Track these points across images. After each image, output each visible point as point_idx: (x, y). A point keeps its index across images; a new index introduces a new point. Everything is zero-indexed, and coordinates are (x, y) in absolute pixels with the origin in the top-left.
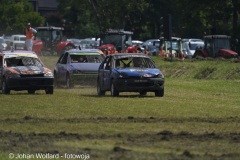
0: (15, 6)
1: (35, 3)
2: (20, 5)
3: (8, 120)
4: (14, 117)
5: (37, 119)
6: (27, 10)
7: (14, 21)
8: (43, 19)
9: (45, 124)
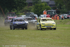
2: (43, 4)
6: (46, 5)
8: (51, 8)
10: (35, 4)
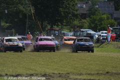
0: (102, 16)
1: (112, 15)
2: (105, 16)
3: (98, 73)
4: (101, 72)
5: (113, 73)
6: (108, 18)
7: (101, 24)
8: (116, 23)
9: (117, 76)
10: (92, 16)
